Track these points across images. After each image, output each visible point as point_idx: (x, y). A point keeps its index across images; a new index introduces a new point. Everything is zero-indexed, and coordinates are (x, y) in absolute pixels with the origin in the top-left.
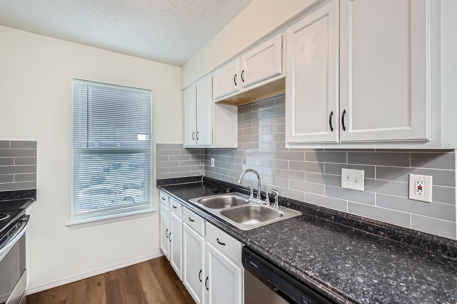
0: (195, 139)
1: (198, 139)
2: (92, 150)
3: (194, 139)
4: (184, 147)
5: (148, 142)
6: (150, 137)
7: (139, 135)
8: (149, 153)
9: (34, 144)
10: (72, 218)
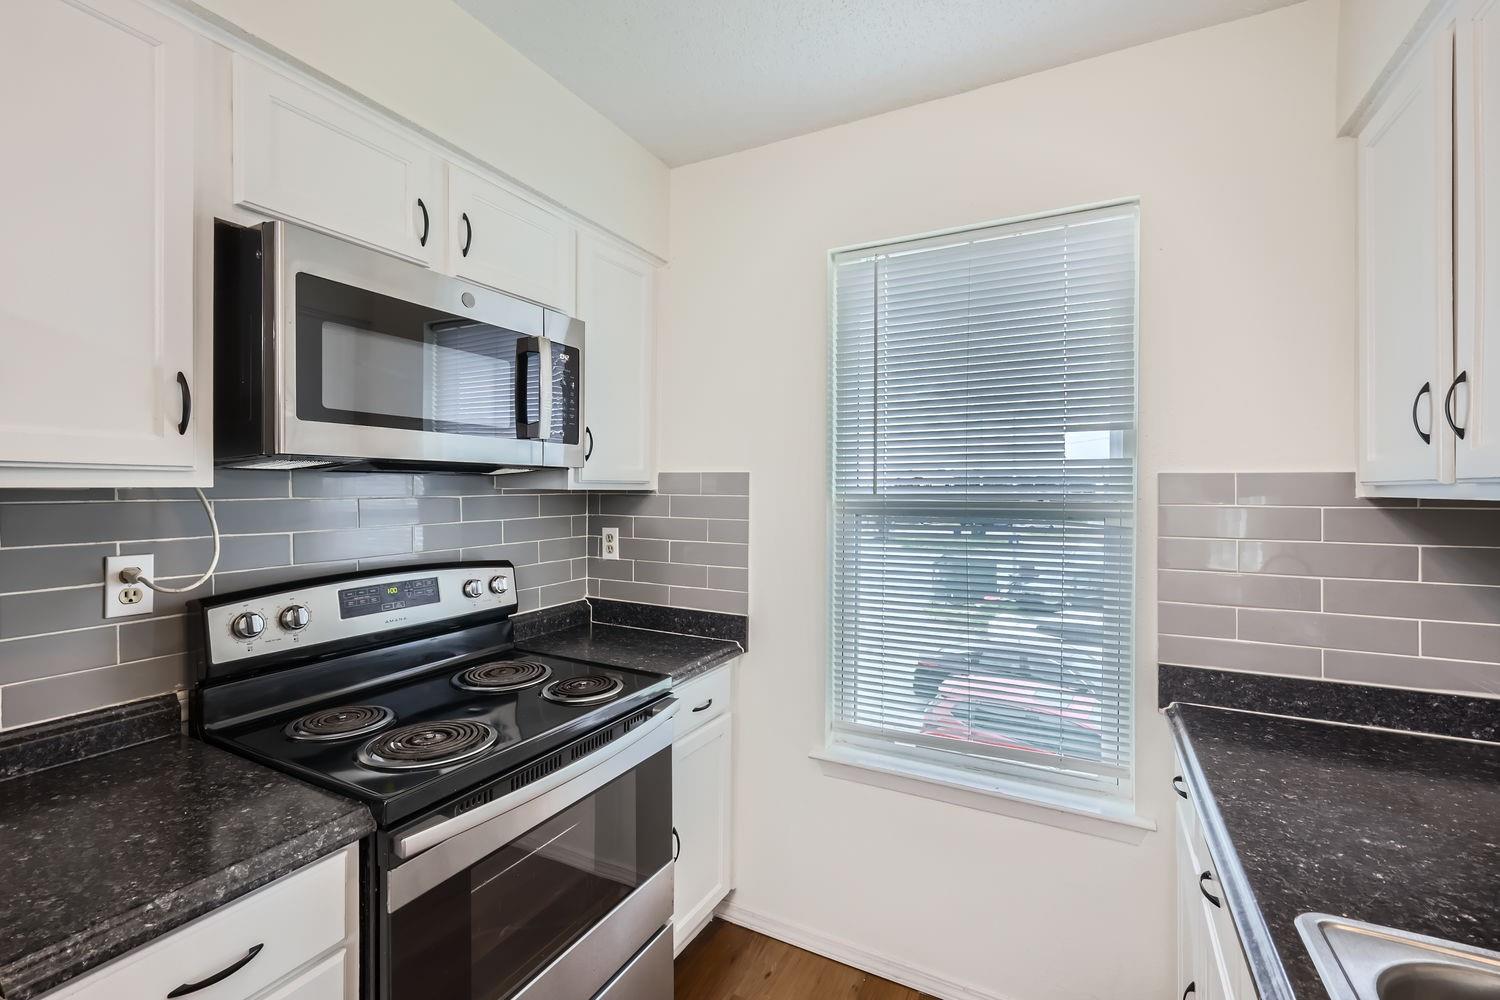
0: (1442, 432)
1: (1460, 433)
2: (889, 504)
3: (1426, 438)
4: (1361, 492)
5: (1120, 469)
6: (1129, 444)
7: (1069, 436)
8: (1125, 523)
9: (740, 482)
10: (831, 736)
